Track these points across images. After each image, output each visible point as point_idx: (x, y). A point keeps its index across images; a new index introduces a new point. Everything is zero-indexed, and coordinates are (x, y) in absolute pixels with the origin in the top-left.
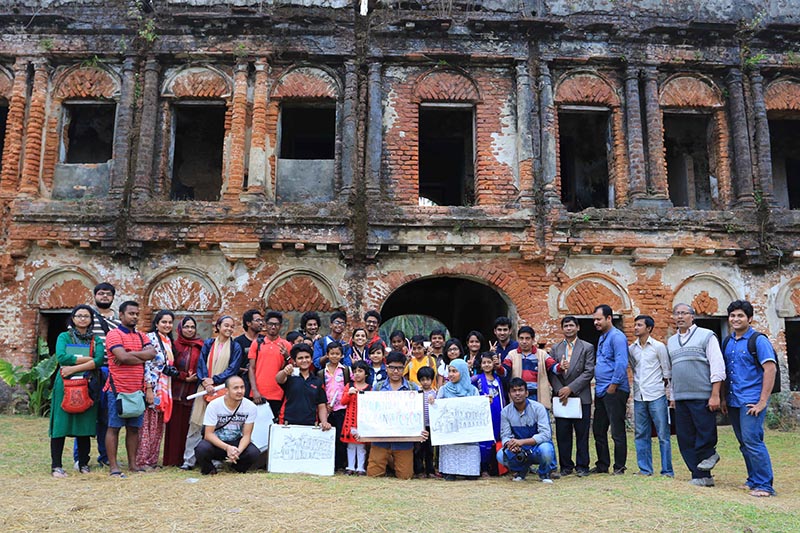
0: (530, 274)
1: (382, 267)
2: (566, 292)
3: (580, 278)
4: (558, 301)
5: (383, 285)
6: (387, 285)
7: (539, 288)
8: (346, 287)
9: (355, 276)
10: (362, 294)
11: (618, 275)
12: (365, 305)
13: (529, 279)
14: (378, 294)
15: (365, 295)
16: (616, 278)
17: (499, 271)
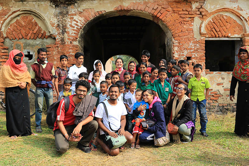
0: (181, 10)
1: (79, 6)
2: (206, 22)
3: (215, 12)
4: (200, 28)
5: (80, 18)
6: (82, 19)
7: (187, 19)
8: (55, 21)
9: (61, 13)
10: (66, 26)
11: (241, 10)
12: (68, 33)
13: (180, 13)
14: (76, 25)
15: (68, 26)
16: (240, 12)
17: (160, 8)
